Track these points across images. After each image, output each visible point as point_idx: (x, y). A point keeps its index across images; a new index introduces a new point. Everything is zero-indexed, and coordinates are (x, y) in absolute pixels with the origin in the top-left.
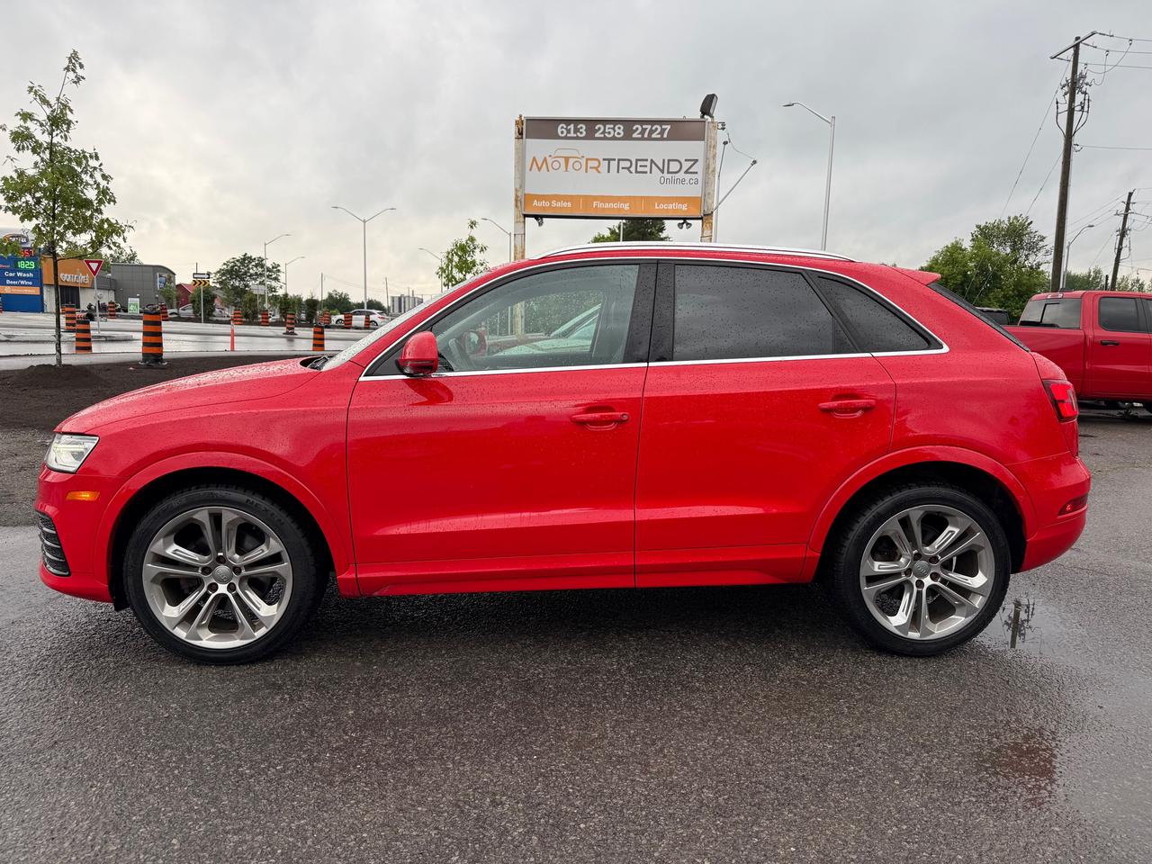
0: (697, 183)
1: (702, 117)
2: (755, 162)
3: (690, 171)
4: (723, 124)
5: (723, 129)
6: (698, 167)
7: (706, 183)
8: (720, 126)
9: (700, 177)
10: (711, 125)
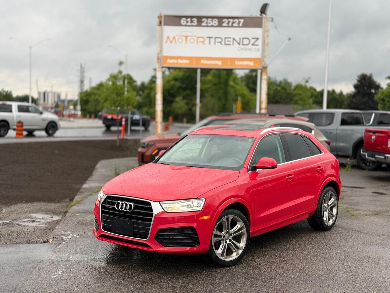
0: (258, 50)
1: (261, 15)
2: (290, 39)
3: (256, 44)
4: (272, 19)
5: (272, 21)
6: (260, 42)
7: (263, 50)
8: (271, 20)
9: (260, 47)
10: (266, 19)
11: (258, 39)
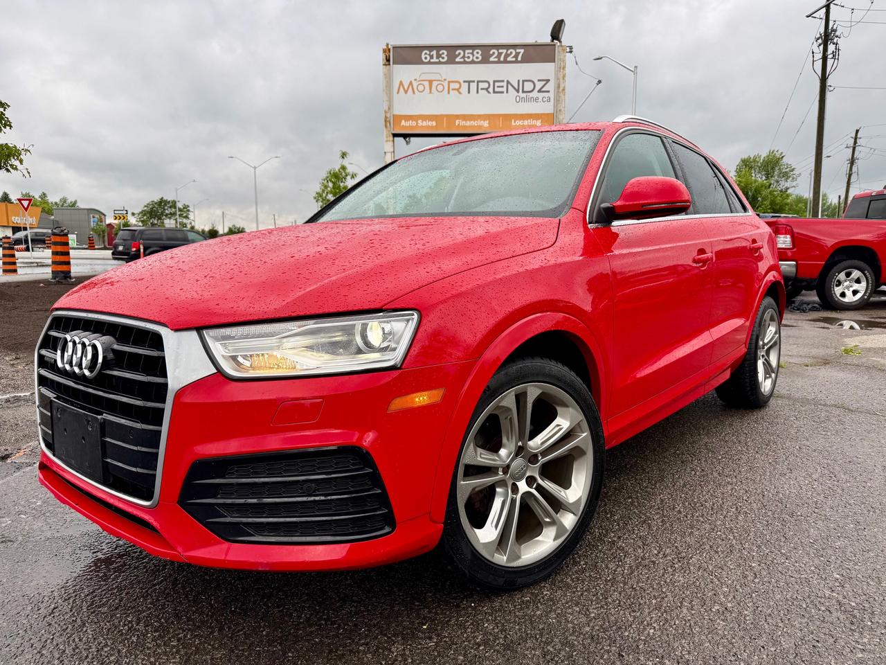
0: (549, 100)
1: (553, 41)
2: (600, 82)
3: (543, 90)
4: (571, 48)
5: (571, 52)
6: (551, 87)
7: (558, 100)
8: (568, 50)
9: (551, 95)
10: (560, 48)
11: (548, 81)
